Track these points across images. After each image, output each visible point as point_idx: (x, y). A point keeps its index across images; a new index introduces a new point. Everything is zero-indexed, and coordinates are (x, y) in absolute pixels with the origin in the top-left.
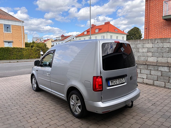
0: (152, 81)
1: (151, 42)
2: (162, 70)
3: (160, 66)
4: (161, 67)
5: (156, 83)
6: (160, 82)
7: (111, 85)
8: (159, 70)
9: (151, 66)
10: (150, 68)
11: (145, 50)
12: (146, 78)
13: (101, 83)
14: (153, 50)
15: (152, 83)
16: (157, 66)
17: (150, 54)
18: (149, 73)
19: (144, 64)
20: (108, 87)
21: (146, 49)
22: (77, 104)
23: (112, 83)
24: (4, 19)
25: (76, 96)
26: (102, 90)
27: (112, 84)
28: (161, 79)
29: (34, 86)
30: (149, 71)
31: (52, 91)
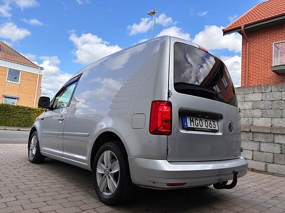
0: (264, 164)
1: (259, 91)
2: (282, 142)
3: (278, 134)
4: (280, 136)
5: (272, 167)
6: (279, 165)
7: (189, 126)
8: (277, 141)
9: (261, 134)
10: (260, 138)
11: (248, 105)
12: (251, 158)
13: (169, 117)
14: (262, 106)
15: (263, 169)
16: (273, 135)
17: (258, 113)
18: (256, 149)
19: (246, 132)
20: (184, 129)
21: (250, 104)
22: (111, 171)
23: (192, 124)
24: (12, 61)
25: (111, 153)
26: (169, 134)
27: (192, 126)
28: (280, 159)
29: (32, 152)
30: (256, 144)
31: (65, 153)
